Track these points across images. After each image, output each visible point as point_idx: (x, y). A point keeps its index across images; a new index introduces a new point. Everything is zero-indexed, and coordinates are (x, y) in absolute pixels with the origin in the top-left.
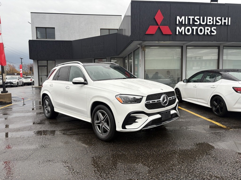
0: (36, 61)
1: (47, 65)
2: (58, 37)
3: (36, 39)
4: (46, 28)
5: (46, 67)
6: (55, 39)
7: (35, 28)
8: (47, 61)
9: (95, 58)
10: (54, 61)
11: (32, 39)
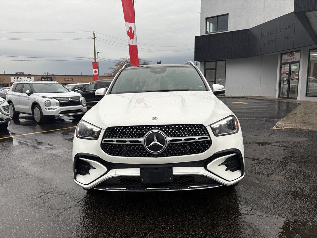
0: (203, 63)
1: (215, 68)
2: (232, 27)
3: (204, 35)
4: (217, 17)
5: (214, 71)
6: (227, 30)
7: (205, 19)
8: (216, 61)
9: (282, 52)
10: (225, 61)
11: (200, 35)
